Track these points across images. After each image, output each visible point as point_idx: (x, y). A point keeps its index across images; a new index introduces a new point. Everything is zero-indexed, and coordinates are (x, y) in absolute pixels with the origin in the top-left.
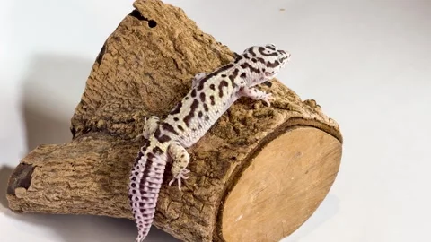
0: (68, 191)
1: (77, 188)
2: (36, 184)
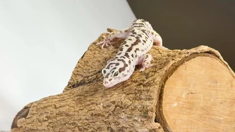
0: (54, 110)
1: (61, 107)
2: (33, 111)
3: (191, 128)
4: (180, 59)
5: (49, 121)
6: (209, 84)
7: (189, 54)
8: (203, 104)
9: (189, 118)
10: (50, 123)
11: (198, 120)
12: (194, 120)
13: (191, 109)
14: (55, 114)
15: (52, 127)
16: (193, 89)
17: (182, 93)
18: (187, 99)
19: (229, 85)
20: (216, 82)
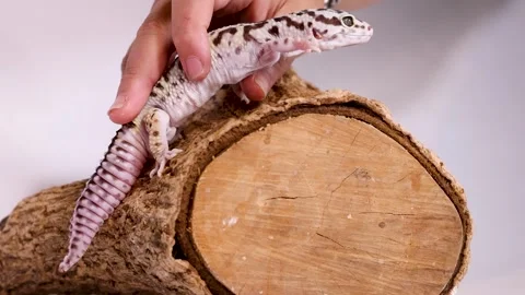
0: (43, 217)
3: (281, 279)
4: (258, 118)
5: (35, 241)
6: (340, 179)
7: (287, 107)
8: (322, 223)
9: (275, 255)
10: (36, 245)
11: (303, 261)
12: (292, 261)
13: (283, 233)
14: (41, 227)
15: (41, 254)
16: (287, 189)
17: (254, 194)
18: (270, 209)
19: (409, 184)
20: (366, 175)
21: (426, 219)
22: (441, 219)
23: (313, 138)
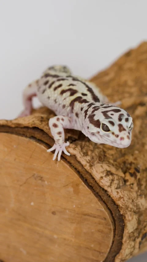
6: (24, 178)
19: (71, 189)
20: (41, 179)
21: (85, 215)
22: (95, 217)
23: (6, 149)
